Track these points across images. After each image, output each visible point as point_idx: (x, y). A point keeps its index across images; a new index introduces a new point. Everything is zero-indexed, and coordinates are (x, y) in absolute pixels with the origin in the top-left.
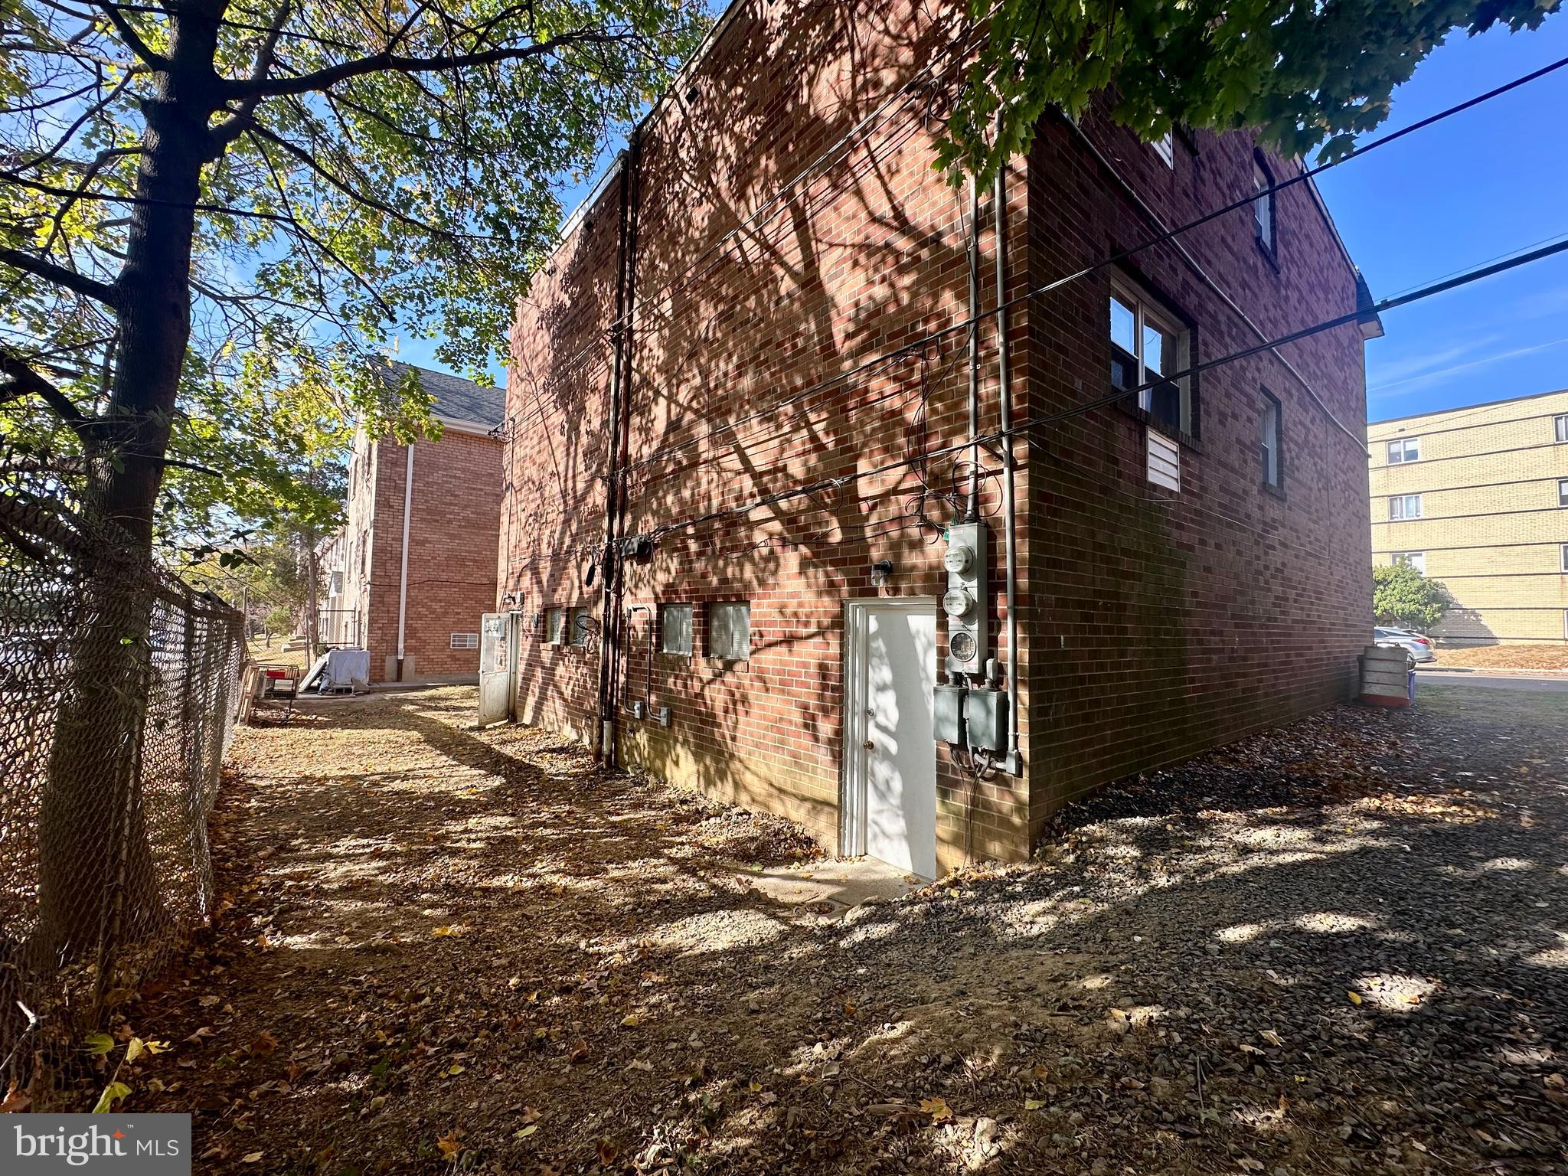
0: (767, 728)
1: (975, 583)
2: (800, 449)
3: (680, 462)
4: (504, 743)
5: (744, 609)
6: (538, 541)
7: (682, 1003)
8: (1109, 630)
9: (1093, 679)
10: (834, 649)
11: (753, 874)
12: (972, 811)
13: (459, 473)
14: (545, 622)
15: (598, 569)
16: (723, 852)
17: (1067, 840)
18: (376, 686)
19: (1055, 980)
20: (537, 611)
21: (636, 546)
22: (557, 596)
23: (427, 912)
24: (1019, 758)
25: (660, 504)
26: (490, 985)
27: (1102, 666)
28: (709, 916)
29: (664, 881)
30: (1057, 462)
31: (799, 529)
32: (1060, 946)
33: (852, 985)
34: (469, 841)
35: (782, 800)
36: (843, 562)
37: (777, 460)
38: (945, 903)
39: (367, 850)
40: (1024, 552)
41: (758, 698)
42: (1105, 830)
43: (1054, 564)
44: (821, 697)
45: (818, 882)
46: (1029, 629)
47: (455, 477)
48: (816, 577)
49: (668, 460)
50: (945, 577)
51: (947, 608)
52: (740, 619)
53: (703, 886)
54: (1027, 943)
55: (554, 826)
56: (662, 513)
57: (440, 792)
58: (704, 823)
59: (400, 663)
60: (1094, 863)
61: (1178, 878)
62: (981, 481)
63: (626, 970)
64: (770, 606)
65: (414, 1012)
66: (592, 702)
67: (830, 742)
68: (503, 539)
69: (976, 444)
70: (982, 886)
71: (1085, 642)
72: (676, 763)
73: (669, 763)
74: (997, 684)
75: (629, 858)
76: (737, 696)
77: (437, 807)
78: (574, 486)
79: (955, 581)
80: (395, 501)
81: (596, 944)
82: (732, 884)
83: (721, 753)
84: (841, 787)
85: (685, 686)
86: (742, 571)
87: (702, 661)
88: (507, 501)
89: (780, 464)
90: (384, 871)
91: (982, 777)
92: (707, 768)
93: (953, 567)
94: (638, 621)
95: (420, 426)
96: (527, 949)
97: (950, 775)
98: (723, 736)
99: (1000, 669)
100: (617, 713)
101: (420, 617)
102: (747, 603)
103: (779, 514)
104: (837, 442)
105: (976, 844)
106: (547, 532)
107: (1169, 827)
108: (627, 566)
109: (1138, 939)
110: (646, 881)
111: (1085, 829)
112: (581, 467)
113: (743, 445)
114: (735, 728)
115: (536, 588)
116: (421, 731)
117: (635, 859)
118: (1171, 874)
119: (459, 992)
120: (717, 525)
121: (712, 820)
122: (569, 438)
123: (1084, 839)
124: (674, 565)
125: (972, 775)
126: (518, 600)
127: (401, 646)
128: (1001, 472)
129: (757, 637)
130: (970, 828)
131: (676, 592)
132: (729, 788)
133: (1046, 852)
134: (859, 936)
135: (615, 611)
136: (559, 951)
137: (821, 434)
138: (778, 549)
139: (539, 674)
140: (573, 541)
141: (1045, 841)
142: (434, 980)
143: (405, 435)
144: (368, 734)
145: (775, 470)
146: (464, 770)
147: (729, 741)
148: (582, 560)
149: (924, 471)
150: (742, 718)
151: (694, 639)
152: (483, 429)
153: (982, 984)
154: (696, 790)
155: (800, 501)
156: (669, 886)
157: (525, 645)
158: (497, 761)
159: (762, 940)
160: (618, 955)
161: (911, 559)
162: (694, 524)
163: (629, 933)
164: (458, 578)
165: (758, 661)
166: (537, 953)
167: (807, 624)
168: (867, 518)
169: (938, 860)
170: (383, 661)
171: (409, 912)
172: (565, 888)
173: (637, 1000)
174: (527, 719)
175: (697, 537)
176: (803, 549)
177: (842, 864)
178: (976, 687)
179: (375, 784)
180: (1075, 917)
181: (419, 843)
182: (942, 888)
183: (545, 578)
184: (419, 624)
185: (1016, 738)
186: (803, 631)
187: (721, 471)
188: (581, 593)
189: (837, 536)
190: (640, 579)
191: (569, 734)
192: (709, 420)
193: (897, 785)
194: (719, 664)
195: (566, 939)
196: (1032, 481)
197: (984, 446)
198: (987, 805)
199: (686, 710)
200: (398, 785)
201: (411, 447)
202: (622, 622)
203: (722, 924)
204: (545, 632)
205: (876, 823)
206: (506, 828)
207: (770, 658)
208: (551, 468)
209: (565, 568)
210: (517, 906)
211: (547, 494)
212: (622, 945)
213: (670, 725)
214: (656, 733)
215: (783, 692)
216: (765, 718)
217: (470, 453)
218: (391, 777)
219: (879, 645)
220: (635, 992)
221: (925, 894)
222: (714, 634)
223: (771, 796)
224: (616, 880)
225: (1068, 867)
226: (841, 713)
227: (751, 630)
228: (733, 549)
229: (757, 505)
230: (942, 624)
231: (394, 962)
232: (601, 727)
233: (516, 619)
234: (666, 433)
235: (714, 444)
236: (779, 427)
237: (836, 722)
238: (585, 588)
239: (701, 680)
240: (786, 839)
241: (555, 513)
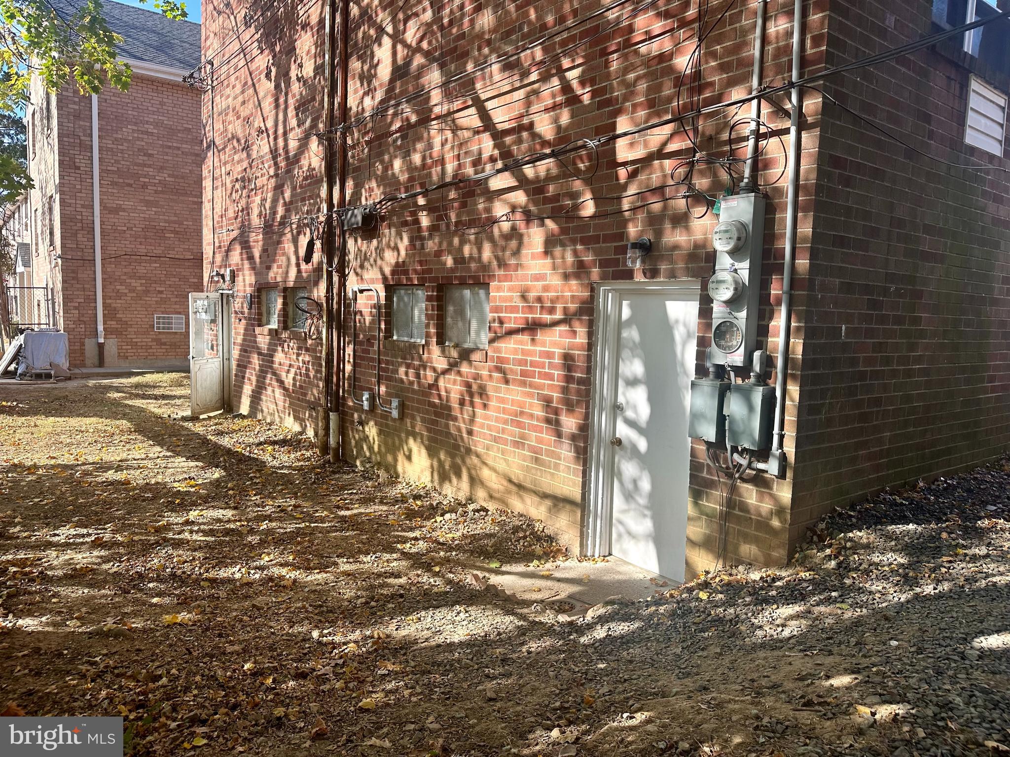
0: (506, 422)
1: (746, 264)
2: (549, 102)
3: (408, 119)
4: (220, 433)
5: (482, 292)
6: (247, 210)
7: (418, 690)
8: (899, 320)
9: (876, 375)
10: (581, 339)
11: (491, 571)
12: (728, 514)
13: (150, 128)
14: (259, 303)
15: (318, 245)
16: (459, 548)
17: (830, 546)
18: (77, 371)
19: (802, 679)
20: (249, 290)
21: (359, 218)
22: (271, 274)
23: (155, 600)
24: (783, 458)
25: (386, 169)
26: (225, 669)
27: (887, 361)
28: (444, 610)
29: (398, 576)
30: (856, 119)
31: (547, 200)
32: (811, 648)
33: (591, 678)
34: (191, 532)
35: (521, 497)
36: (596, 239)
37: (522, 116)
38: (693, 604)
39: (88, 539)
40: (806, 229)
41: (497, 390)
42: (872, 537)
43: (841, 242)
44: (565, 390)
45: (559, 580)
46: (806, 317)
47: (147, 133)
48: (563, 258)
49: (395, 115)
50: (712, 257)
51: (711, 293)
52: (478, 306)
53: (439, 581)
54: (776, 644)
55: (279, 519)
56: (387, 181)
57: (157, 483)
58: (439, 519)
59: (101, 346)
60: (856, 569)
61: (946, 586)
62: (763, 143)
63: (361, 659)
64: (511, 289)
65: (153, 691)
66: (316, 393)
67: (573, 438)
68: (206, 207)
69: (759, 98)
70: (733, 590)
71: (870, 333)
72: (409, 458)
73: (401, 458)
74: (764, 378)
75: (360, 552)
76: (475, 388)
77: (154, 498)
78: (286, 145)
79: (725, 261)
80: (80, 161)
81: (330, 634)
82: (469, 578)
83: (457, 447)
84: (585, 485)
85: (418, 376)
86: (480, 250)
87: (435, 350)
88: (209, 162)
89: (525, 121)
90: (106, 560)
91: (741, 478)
92: (441, 464)
93: (721, 246)
94: (364, 305)
95: (105, 72)
96: (260, 637)
97: (705, 474)
98: (459, 429)
99: (768, 362)
100: (344, 404)
101: (119, 295)
102: (486, 286)
103: (523, 183)
104: (594, 94)
105: (730, 548)
106: (258, 199)
107: (944, 535)
108: (350, 243)
109: (894, 643)
110: (379, 575)
111: (851, 535)
112: (293, 122)
113: (483, 97)
114: (472, 421)
115: (247, 265)
116: (130, 420)
117: (367, 553)
118: (938, 581)
119: (195, 674)
120: (452, 195)
121: (447, 516)
122: (277, 86)
123: (849, 544)
124: (404, 243)
125: (730, 476)
126: (228, 278)
127: (100, 328)
128: (787, 131)
129: (496, 325)
130: (724, 531)
131: (406, 272)
132: (465, 484)
133: (806, 557)
134: (600, 633)
135: (339, 295)
136: (291, 640)
137: (575, 84)
138: (521, 225)
139: (256, 360)
140: (288, 210)
141: (805, 546)
142: (169, 663)
143: (89, 82)
144: (74, 422)
145: (520, 128)
146: (180, 462)
147: (465, 435)
148: (299, 233)
149: (696, 130)
150: (479, 411)
151: (427, 326)
152: (176, 74)
153: (725, 680)
154: (429, 485)
155: (546, 166)
156: (403, 580)
157: (239, 329)
158: (215, 453)
159: (499, 634)
160: (352, 645)
161: (675, 237)
162: (425, 194)
163: (362, 625)
164: (158, 251)
165: (498, 350)
166: (270, 641)
167: (552, 310)
168: (625, 187)
169: (687, 563)
170: (83, 344)
171: (137, 600)
172: (295, 581)
173: (373, 686)
174: (244, 409)
175: (430, 208)
176: (550, 224)
177: (585, 563)
178: (739, 381)
179: (86, 474)
180: (830, 621)
181: (141, 534)
182: (690, 590)
183: (257, 253)
184: (118, 304)
185: (782, 437)
186: (547, 318)
187: (456, 129)
188: (299, 271)
189: (589, 209)
190: (366, 258)
191: (291, 425)
192: (442, 66)
193: (645, 485)
194: (455, 354)
195: (297, 629)
196: (823, 142)
197: (770, 100)
198: (744, 507)
199: (419, 401)
200: (111, 475)
201: (95, 97)
202: (347, 306)
203: (458, 618)
204: (260, 314)
205: (620, 522)
206: (229, 521)
207: (509, 347)
208: (258, 123)
209: (279, 242)
210: (246, 597)
211: (254, 155)
212: (357, 635)
213: (402, 416)
214: (387, 426)
215: (523, 384)
216: (505, 411)
217: (162, 104)
218: (104, 467)
219: (632, 334)
220: (371, 679)
221: (672, 596)
222: (449, 320)
223: (509, 492)
224: (347, 574)
225: (828, 573)
226: (587, 408)
227: (490, 316)
228: (471, 224)
229: (499, 171)
230: (705, 312)
231: (127, 645)
232: (327, 419)
233: (226, 299)
234: (392, 81)
235: (448, 95)
236: (525, 74)
237: (582, 416)
238: (303, 266)
239: (434, 370)
240: (525, 537)
241: (265, 179)
